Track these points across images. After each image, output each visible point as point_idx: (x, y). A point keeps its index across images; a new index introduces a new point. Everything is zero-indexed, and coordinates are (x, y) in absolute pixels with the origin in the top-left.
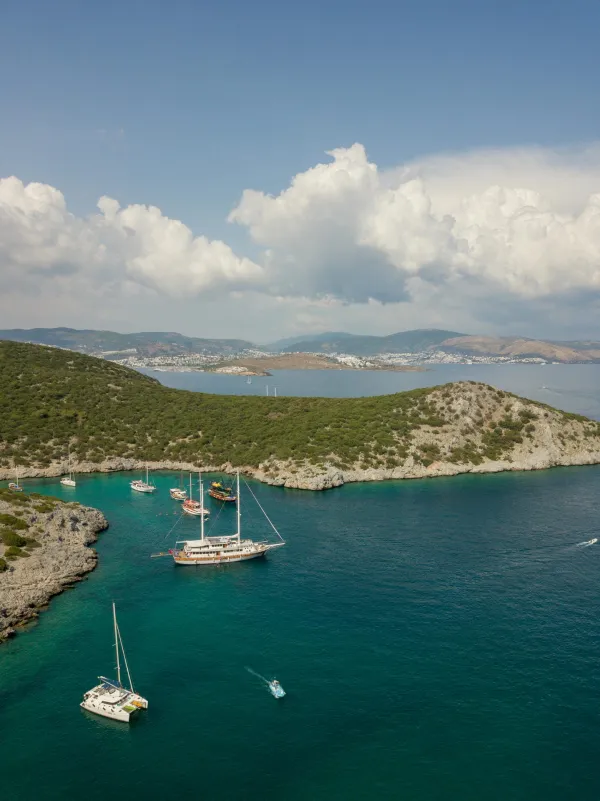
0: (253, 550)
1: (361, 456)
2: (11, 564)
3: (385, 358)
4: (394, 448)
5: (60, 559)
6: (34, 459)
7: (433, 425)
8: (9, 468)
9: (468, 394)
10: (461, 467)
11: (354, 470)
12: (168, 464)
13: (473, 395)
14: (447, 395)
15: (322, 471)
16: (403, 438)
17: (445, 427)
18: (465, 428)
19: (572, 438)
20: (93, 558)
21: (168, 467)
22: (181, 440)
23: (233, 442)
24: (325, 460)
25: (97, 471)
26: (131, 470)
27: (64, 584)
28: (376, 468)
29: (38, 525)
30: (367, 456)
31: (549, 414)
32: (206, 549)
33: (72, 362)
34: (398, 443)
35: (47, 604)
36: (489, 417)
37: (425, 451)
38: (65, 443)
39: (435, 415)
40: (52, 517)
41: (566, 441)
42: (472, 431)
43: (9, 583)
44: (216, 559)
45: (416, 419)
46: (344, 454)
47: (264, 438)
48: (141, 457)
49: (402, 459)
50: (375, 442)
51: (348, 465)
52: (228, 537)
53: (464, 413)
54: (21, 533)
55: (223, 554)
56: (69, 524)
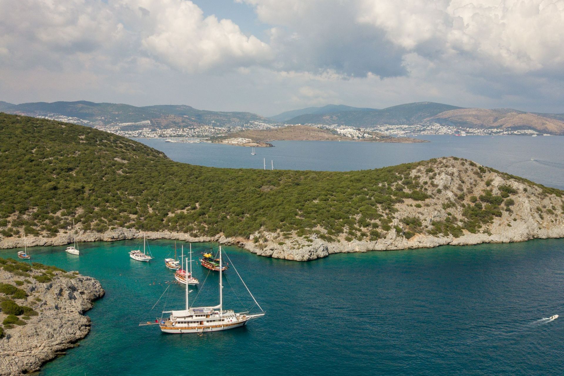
0: (234, 320)
1: (346, 229)
2: (8, 332)
3: (383, 130)
4: (377, 221)
5: (55, 327)
6: (43, 229)
7: (416, 199)
8: (19, 237)
9: (450, 170)
10: (442, 240)
11: (339, 241)
12: (166, 234)
13: (455, 170)
14: (431, 170)
15: (307, 243)
16: (387, 211)
17: (427, 201)
18: (446, 202)
19: (550, 212)
20: (86, 326)
21: (167, 236)
22: (179, 211)
23: (227, 214)
24: (311, 232)
25: (101, 241)
26: (131, 239)
27: (57, 351)
28: (360, 240)
29: (37, 295)
30: (352, 228)
31: (529, 188)
32: (190, 319)
33: (83, 137)
34: (382, 216)
35: (39, 370)
36: (470, 191)
37: (408, 224)
38: (72, 214)
39: (418, 189)
40: (51, 286)
41: (544, 215)
42: (454, 205)
43: (5, 350)
44: (199, 328)
45: (400, 193)
46: (330, 226)
47: (256, 211)
48: (142, 227)
49: (385, 232)
50: (360, 215)
51: (333, 237)
52: (211, 308)
53: (446, 188)
54: (19, 302)
55: (206, 324)
56: (66, 293)
